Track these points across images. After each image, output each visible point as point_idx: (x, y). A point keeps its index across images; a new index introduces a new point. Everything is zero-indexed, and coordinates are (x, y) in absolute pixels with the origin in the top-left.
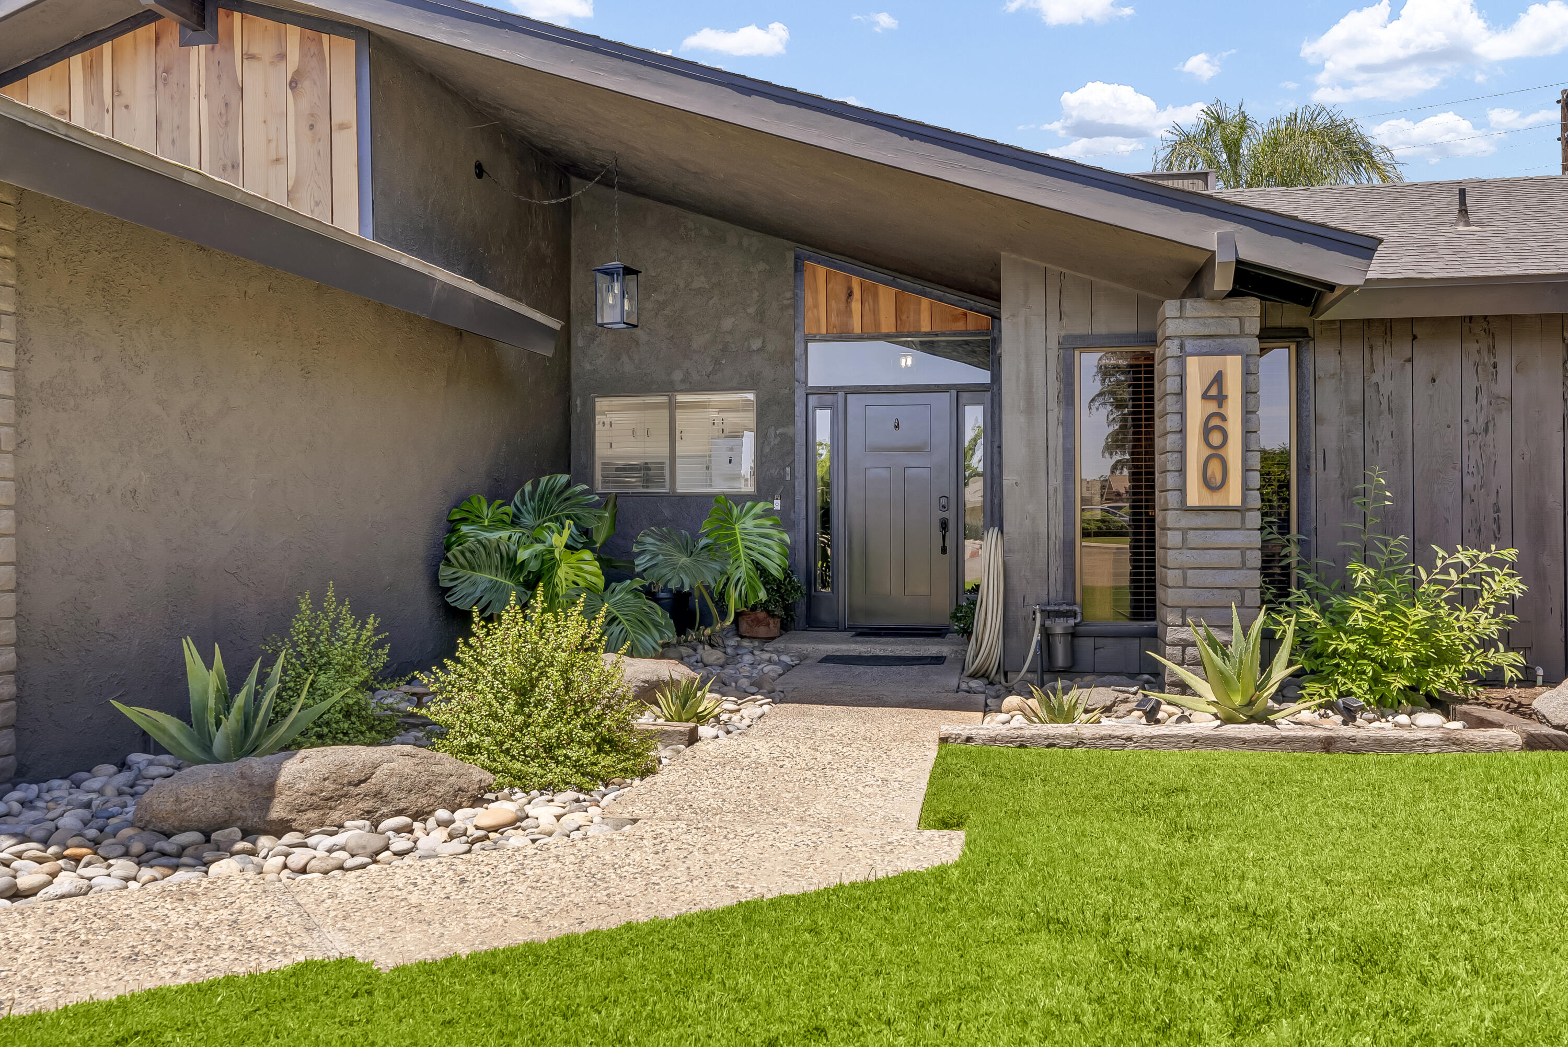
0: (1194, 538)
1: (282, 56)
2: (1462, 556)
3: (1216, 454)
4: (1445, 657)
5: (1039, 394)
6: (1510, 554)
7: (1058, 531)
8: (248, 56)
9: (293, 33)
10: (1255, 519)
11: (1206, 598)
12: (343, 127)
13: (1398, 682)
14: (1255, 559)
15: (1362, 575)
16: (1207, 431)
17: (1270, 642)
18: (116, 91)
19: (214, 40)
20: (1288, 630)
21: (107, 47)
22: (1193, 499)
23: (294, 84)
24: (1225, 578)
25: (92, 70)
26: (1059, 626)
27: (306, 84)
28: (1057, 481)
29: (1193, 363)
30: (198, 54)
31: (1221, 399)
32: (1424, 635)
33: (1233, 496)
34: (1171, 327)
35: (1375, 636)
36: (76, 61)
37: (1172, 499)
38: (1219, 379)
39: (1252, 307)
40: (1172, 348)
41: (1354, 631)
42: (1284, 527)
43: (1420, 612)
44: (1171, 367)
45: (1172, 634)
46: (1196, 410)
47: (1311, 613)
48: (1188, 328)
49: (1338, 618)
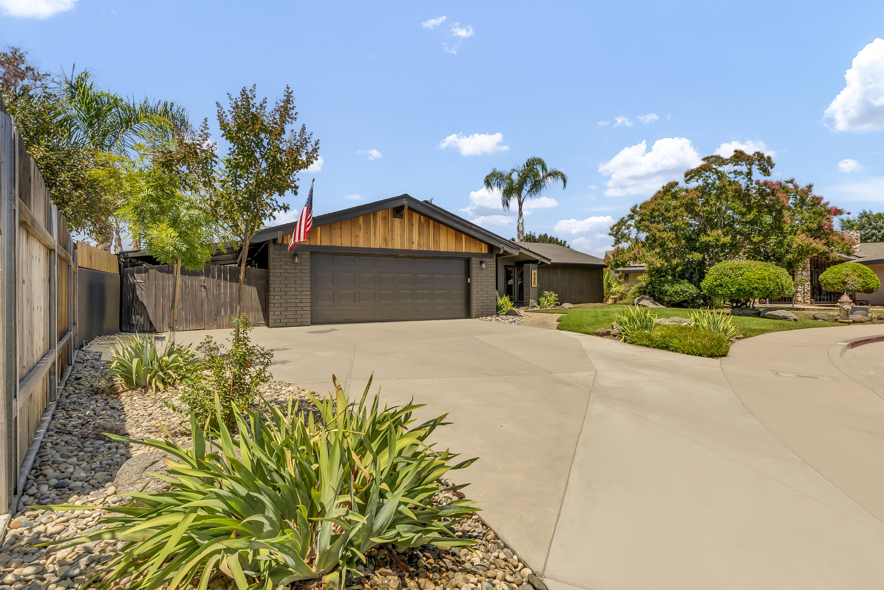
0: (533, 290)
3: (535, 281)
22: (532, 286)
24: (535, 295)
31: (535, 275)
33: (536, 286)
37: (530, 286)
38: (535, 273)
46: (533, 276)
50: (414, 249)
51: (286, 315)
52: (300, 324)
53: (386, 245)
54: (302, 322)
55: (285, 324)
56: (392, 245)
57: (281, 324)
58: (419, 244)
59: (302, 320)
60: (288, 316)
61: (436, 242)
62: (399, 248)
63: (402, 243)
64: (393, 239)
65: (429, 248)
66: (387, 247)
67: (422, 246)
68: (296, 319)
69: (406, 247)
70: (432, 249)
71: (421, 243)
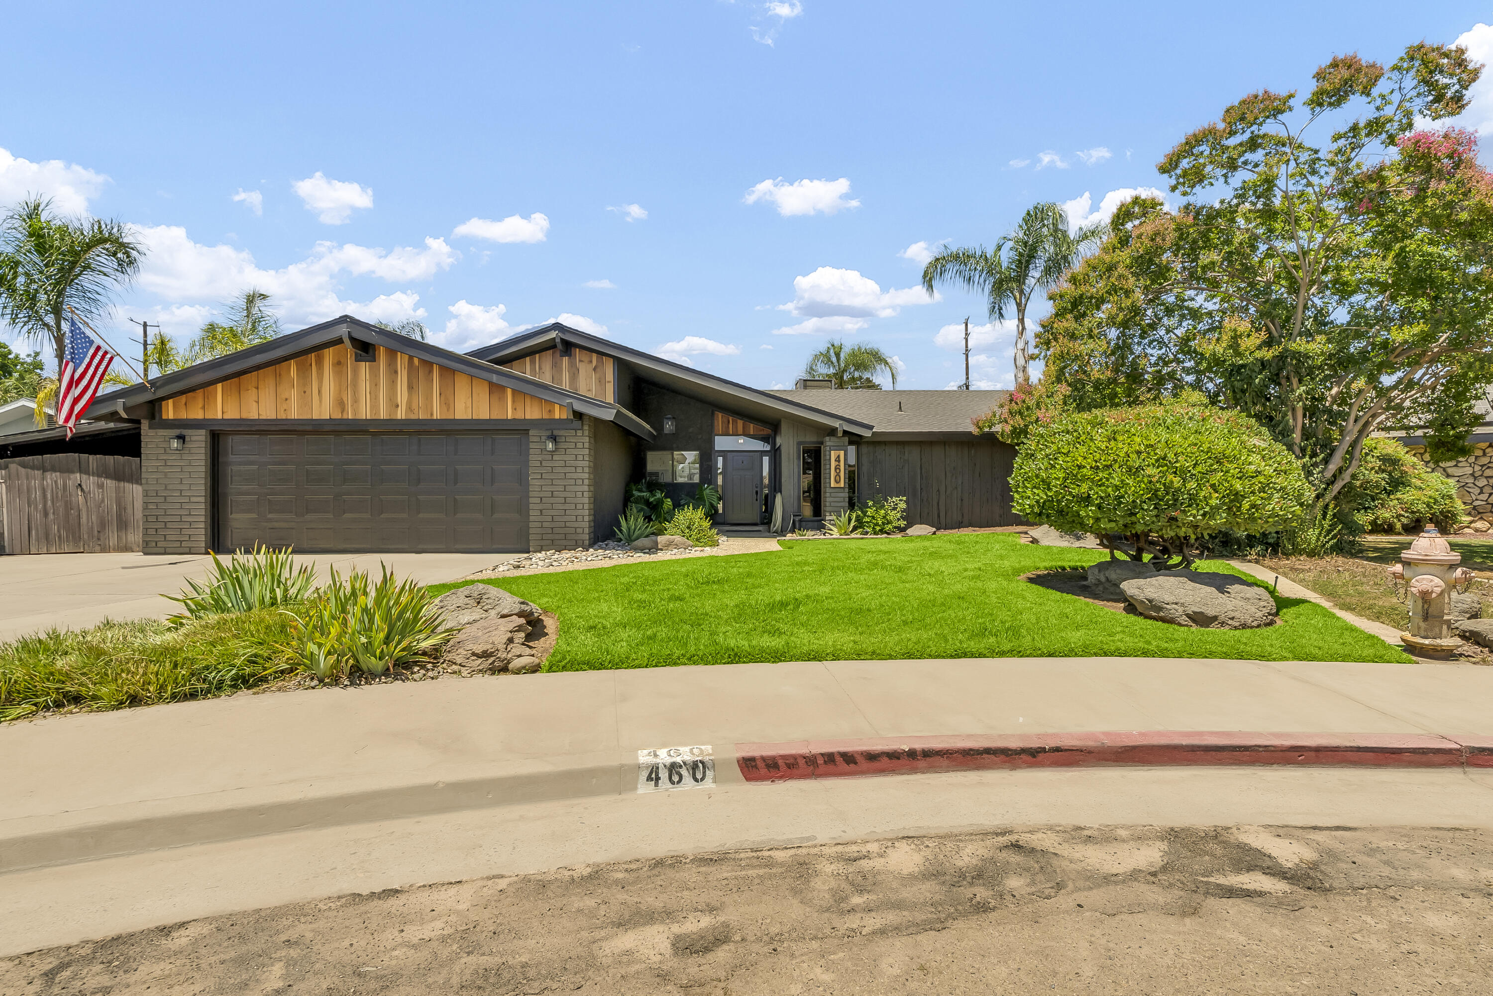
0: (833, 495)
1: (591, 362)
2: (894, 499)
3: (838, 475)
4: (889, 522)
5: (792, 457)
6: (904, 498)
7: (796, 494)
8: (580, 361)
9: (594, 356)
10: (847, 490)
11: (836, 509)
12: (609, 382)
13: (878, 528)
14: (847, 500)
15: (870, 503)
16: (836, 469)
17: (850, 520)
18: (540, 368)
19: (570, 355)
20: (854, 515)
21: (537, 355)
22: (832, 486)
23: (595, 369)
24: (839, 504)
25: (533, 363)
26: (797, 519)
27: (598, 370)
28: (796, 480)
29: (832, 452)
30: (565, 360)
31: (839, 461)
32: (884, 517)
33: (842, 485)
34: (828, 443)
35: (873, 517)
36: (528, 359)
37: (828, 485)
38: (839, 457)
39: (846, 439)
40: (828, 448)
41: (868, 516)
42: (854, 492)
43: (883, 512)
44: (827, 453)
45: (827, 518)
46: (833, 464)
47: (860, 513)
48: (831, 444)
49: (865, 513)
50: (399, 417)
51: (165, 536)
52: (187, 550)
53: (342, 413)
54: (190, 548)
55: (162, 550)
56: (355, 411)
57: (156, 550)
58: (409, 408)
59: (190, 544)
60: (168, 538)
61: (447, 403)
62: (368, 417)
63: (375, 406)
64: (356, 401)
65: (432, 414)
66: (345, 417)
67: (416, 411)
68: (181, 542)
69: (383, 415)
70: (437, 415)
71: (415, 406)
